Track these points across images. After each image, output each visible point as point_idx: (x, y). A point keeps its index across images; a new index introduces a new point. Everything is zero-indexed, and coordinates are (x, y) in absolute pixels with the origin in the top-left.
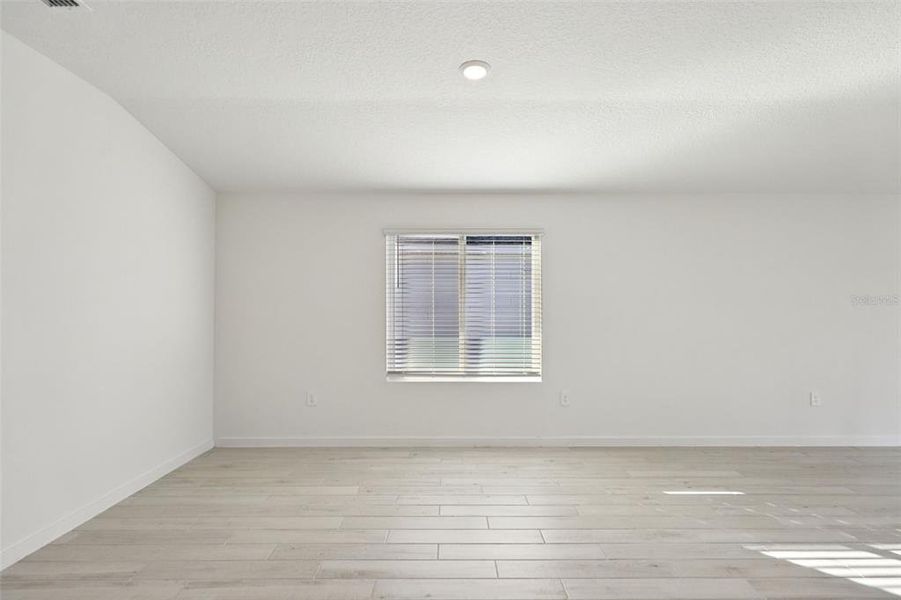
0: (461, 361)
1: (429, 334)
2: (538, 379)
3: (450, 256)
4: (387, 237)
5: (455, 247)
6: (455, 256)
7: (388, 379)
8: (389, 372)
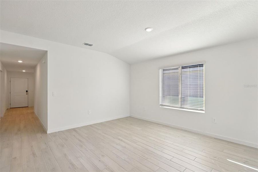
0: (179, 103)
1: (170, 95)
2: (204, 112)
3: (176, 73)
4: (160, 70)
5: (177, 70)
6: (178, 73)
7: (160, 106)
8: (161, 105)
